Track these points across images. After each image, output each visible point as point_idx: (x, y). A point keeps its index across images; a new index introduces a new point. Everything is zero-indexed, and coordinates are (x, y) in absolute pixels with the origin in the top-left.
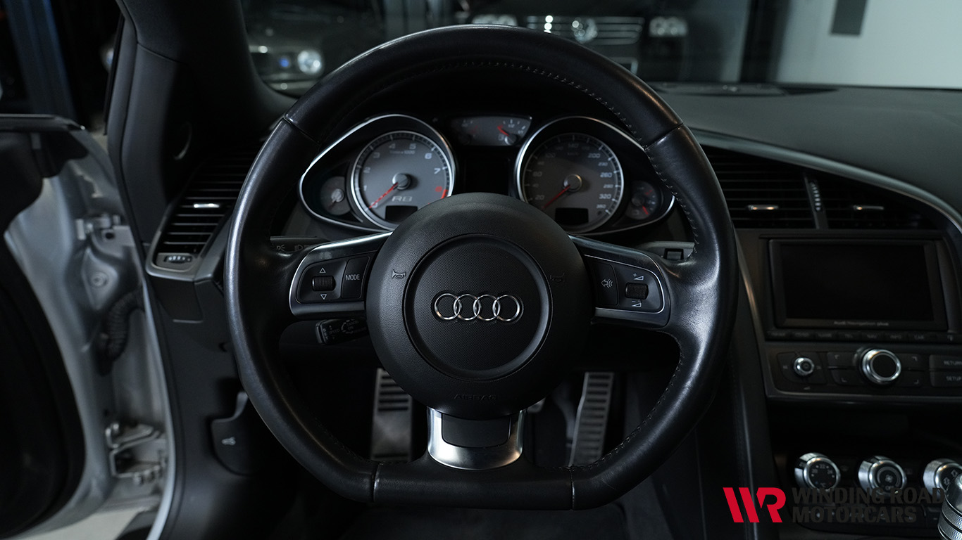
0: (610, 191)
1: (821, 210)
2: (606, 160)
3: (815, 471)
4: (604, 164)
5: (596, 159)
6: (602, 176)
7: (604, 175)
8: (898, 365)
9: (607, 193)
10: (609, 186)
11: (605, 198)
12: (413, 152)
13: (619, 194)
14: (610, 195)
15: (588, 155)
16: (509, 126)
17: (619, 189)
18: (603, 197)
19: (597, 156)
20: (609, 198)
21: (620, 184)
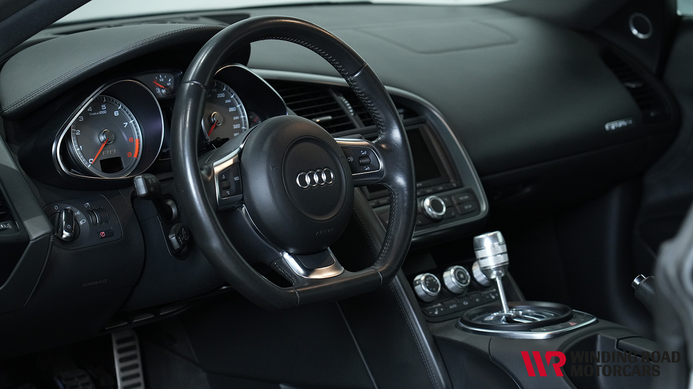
0: (239, 121)
1: (355, 115)
2: (229, 98)
3: (427, 282)
4: (229, 101)
5: (222, 97)
6: (230, 111)
7: (232, 109)
8: (443, 203)
9: (237, 124)
10: (236, 118)
11: (236, 127)
12: (105, 112)
13: (245, 122)
14: (239, 125)
15: (217, 96)
16: (160, 80)
17: (245, 118)
18: (236, 126)
19: (222, 95)
20: (239, 127)
21: (244, 115)
